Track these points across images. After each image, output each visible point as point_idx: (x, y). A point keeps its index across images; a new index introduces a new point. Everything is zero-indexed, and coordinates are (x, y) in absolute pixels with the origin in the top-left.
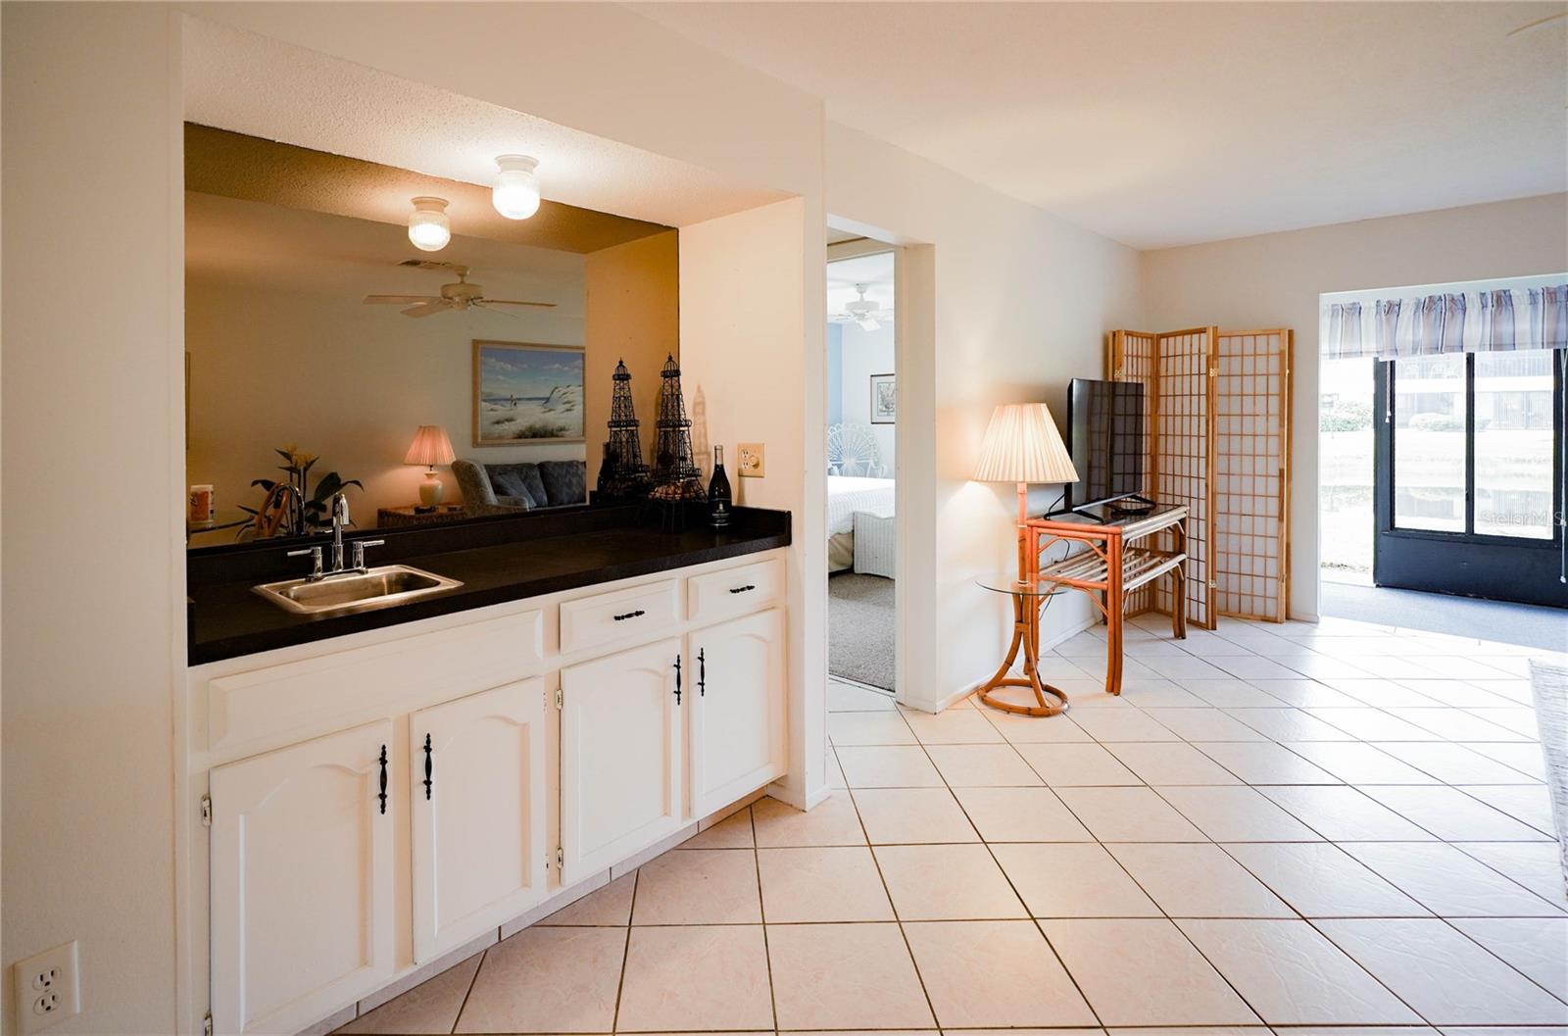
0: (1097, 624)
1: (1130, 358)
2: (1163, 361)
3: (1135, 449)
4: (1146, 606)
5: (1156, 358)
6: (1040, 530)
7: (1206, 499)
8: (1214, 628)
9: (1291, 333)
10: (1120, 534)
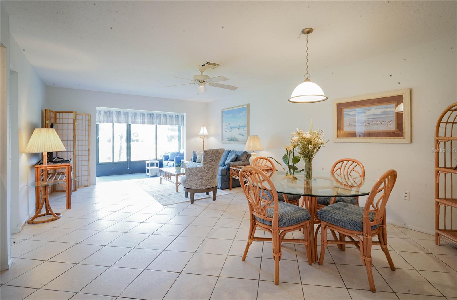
1: (50, 117)
2: (58, 119)
5: (55, 118)
7: (74, 157)
8: (76, 191)
9: (90, 115)
10: (70, 165)
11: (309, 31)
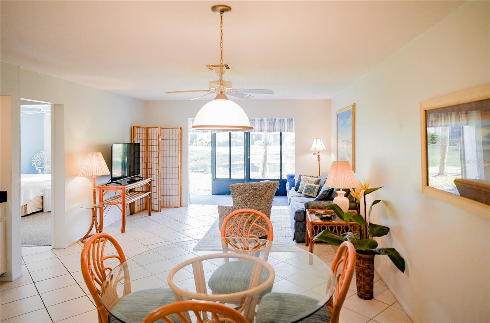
0: (128, 215)
1: (138, 134)
2: (149, 135)
3: (138, 162)
4: (145, 208)
5: (147, 134)
6: (104, 189)
8: (161, 211)
9: (181, 128)
10: (125, 188)
11: (225, 9)
